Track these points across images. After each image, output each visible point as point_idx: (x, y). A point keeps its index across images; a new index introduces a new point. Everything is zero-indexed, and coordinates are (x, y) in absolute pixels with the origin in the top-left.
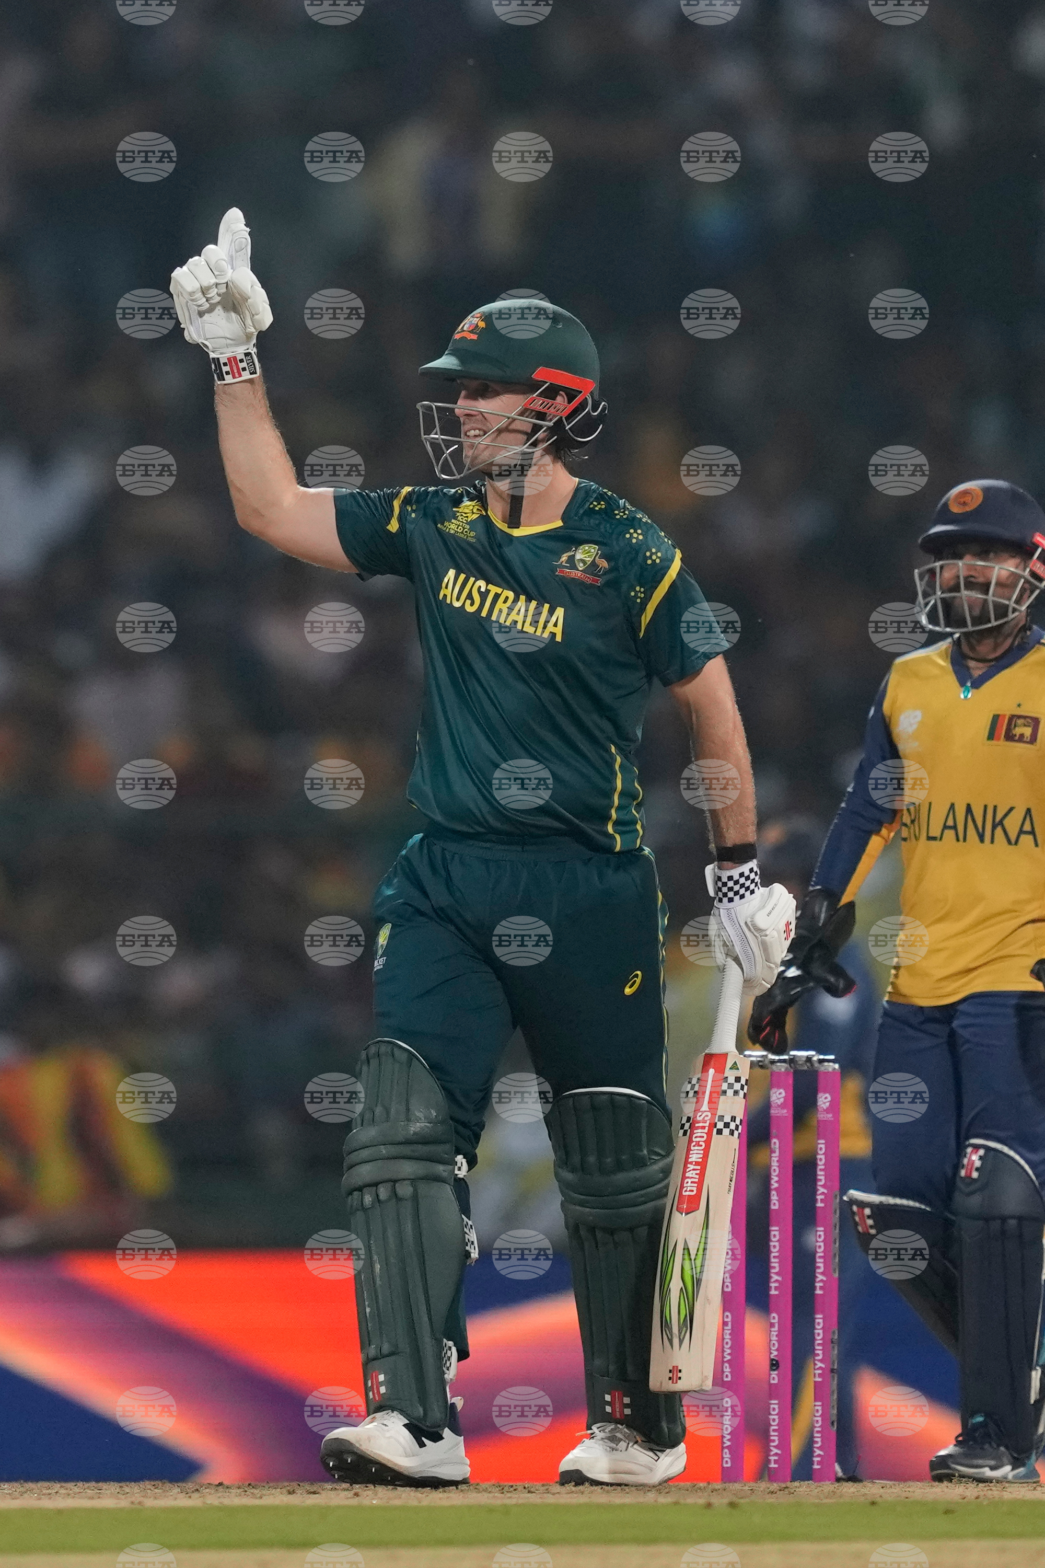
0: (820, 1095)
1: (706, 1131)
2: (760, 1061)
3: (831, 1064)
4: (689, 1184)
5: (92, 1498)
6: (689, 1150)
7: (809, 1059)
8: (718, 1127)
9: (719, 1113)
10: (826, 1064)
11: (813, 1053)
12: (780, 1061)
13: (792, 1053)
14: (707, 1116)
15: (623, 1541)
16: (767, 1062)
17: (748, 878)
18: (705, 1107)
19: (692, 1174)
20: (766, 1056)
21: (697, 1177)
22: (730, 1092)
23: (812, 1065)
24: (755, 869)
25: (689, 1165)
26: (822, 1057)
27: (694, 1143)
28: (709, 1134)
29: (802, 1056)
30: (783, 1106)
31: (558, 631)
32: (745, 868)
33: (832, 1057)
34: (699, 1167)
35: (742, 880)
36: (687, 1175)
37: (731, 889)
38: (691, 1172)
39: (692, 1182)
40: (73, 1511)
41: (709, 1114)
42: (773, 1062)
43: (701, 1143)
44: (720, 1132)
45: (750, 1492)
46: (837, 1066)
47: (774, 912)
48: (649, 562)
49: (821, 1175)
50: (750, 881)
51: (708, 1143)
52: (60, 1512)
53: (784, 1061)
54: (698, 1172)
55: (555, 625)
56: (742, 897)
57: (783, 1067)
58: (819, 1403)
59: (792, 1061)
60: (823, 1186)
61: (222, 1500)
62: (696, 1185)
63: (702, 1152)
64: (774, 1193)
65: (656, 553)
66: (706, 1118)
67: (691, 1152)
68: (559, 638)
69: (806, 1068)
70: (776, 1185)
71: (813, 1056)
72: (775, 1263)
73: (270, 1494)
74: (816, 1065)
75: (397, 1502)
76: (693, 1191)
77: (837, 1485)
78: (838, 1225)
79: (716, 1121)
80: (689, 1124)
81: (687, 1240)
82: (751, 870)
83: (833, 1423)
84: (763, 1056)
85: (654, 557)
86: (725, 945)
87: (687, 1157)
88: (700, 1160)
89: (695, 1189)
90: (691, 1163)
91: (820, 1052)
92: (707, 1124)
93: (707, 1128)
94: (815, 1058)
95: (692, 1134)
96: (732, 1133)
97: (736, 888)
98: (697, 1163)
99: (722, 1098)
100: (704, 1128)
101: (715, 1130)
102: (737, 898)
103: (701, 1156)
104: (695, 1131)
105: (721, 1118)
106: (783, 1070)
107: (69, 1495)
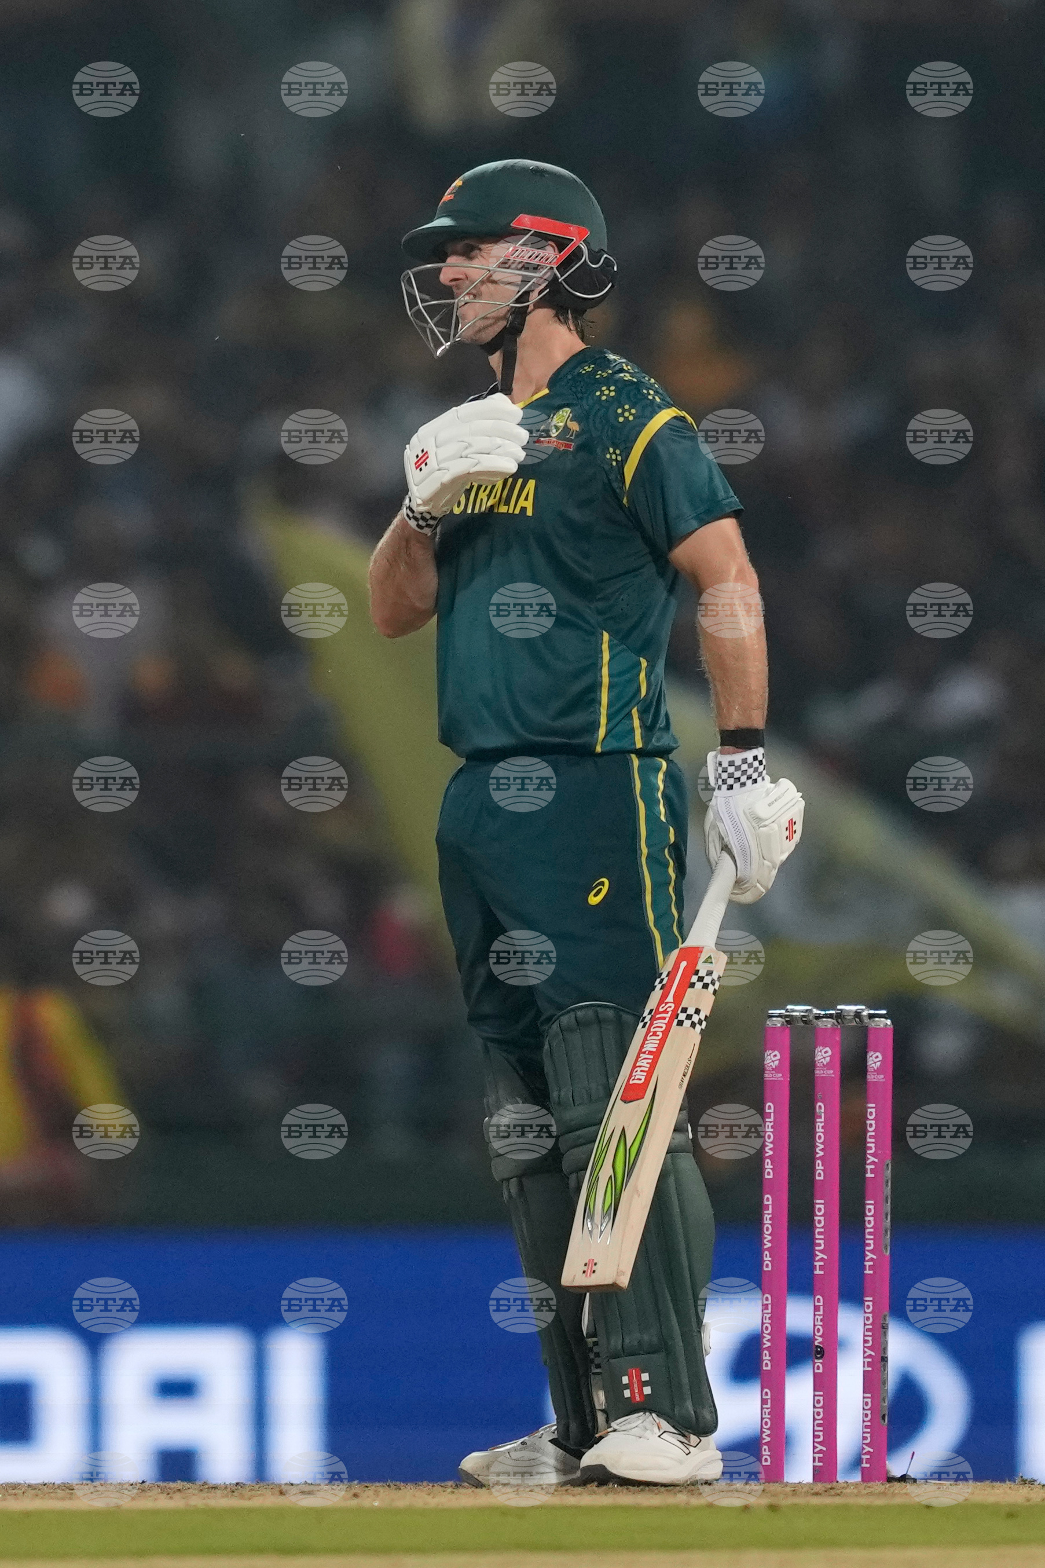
0: (870, 1054)
1: (666, 1021)
2: (803, 1016)
3: (883, 1019)
4: (638, 1073)
5: (63, 1499)
6: (645, 1039)
7: (858, 1014)
8: (680, 1018)
9: (683, 1005)
10: (877, 1019)
11: (863, 1007)
12: (826, 1016)
13: (839, 1007)
14: (670, 1007)
15: (650, 1547)
16: (811, 1018)
17: (750, 766)
18: (670, 998)
19: (645, 1063)
20: (811, 1010)
21: (648, 1066)
22: (699, 985)
23: (861, 1021)
24: (760, 758)
25: (641, 1055)
26: (872, 1012)
27: (651, 1034)
28: (669, 1026)
29: (849, 1011)
30: (828, 1066)
31: (529, 505)
32: (749, 755)
33: (884, 1012)
34: (652, 1057)
35: (744, 767)
36: (638, 1064)
37: (731, 776)
38: (643, 1061)
39: (641, 1071)
40: (40, 1514)
41: (673, 1006)
42: (818, 1017)
43: (658, 1033)
44: (680, 1023)
45: (791, 1493)
46: (889, 1022)
47: (776, 803)
48: (621, 419)
49: (871, 1143)
50: (752, 769)
51: (666, 1033)
52: (27, 1514)
53: (831, 1016)
54: (650, 1061)
55: (526, 499)
56: (743, 785)
57: (829, 1023)
58: (869, 1395)
59: (840, 1016)
60: (873, 1155)
61: (209, 1501)
62: (645, 1074)
63: (658, 1042)
64: (819, 1161)
65: (629, 410)
66: (668, 1010)
67: (646, 1042)
68: (529, 513)
69: (854, 1024)
70: (821, 1154)
71: (863, 1010)
72: (820, 1240)
73: (260, 1495)
74: (866, 1020)
75: (401, 1503)
76: (640, 1079)
77: (888, 1485)
78: (889, 1197)
79: (679, 1012)
80: (650, 1016)
81: (626, 1129)
82: (755, 758)
83: (883, 1417)
84: (807, 1011)
85: (626, 414)
86: (721, 839)
87: (642, 1047)
88: (654, 1050)
89: (643, 1078)
90: (644, 1053)
91: (870, 1007)
92: (669, 1015)
93: (667, 1019)
94: (865, 1013)
95: (651, 1025)
96: (693, 1025)
97: (737, 774)
98: (650, 1053)
99: (689, 990)
100: (664, 1018)
101: (676, 1021)
102: (737, 786)
103: (656, 1046)
104: (655, 1022)
105: (684, 1010)
106: (829, 1026)
107: (37, 1495)
